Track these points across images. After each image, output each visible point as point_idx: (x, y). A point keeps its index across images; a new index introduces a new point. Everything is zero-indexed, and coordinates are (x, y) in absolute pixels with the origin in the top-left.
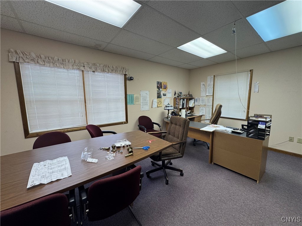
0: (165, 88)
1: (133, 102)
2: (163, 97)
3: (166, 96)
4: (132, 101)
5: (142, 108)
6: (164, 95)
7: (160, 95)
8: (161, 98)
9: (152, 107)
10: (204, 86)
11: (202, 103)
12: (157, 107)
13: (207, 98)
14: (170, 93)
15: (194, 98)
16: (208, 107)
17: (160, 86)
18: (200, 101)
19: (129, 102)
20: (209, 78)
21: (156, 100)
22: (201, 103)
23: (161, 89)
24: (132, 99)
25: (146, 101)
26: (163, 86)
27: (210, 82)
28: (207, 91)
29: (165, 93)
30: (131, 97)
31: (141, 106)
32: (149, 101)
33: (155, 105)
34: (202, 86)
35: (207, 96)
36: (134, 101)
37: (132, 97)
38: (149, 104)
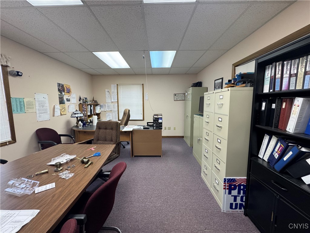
0: (69, 92)
1: (23, 109)
2: (66, 102)
3: (70, 101)
4: (21, 108)
5: (40, 117)
6: (68, 100)
7: (63, 100)
8: (64, 104)
9: (54, 116)
10: (108, 93)
11: (108, 108)
12: (60, 114)
13: (112, 104)
14: (74, 98)
15: (99, 104)
16: (114, 112)
17: (61, 89)
18: (106, 107)
19: (16, 110)
20: (112, 86)
21: (58, 106)
22: (106, 109)
23: (63, 93)
24: (20, 105)
25: (44, 108)
26: (66, 89)
27: (113, 89)
28: (112, 98)
29: (69, 98)
30: (18, 102)
31: (38, 115)
32: (48, 108)
33: (58, 113)
34: (106, 93)
35: (112, 102)
36: (25, 108)
37: (20, 102)
38: (49, 111)
